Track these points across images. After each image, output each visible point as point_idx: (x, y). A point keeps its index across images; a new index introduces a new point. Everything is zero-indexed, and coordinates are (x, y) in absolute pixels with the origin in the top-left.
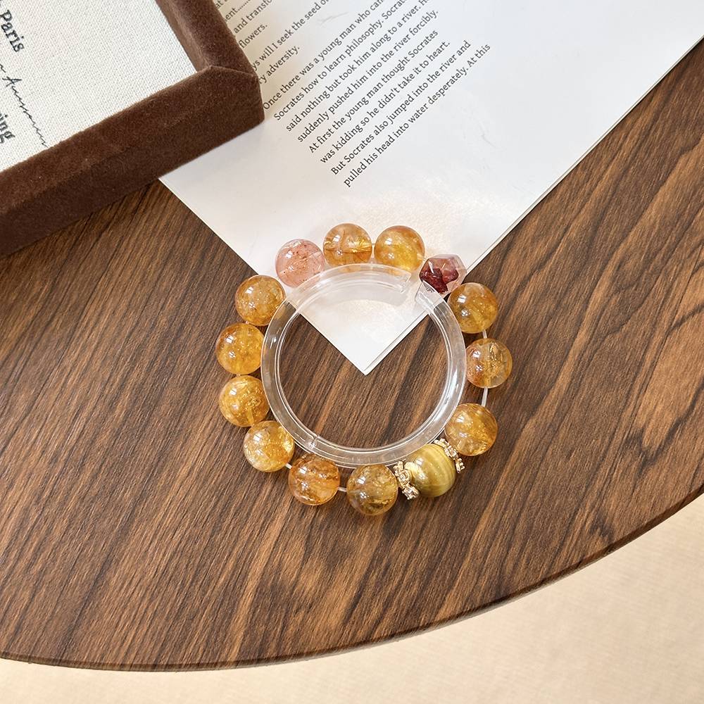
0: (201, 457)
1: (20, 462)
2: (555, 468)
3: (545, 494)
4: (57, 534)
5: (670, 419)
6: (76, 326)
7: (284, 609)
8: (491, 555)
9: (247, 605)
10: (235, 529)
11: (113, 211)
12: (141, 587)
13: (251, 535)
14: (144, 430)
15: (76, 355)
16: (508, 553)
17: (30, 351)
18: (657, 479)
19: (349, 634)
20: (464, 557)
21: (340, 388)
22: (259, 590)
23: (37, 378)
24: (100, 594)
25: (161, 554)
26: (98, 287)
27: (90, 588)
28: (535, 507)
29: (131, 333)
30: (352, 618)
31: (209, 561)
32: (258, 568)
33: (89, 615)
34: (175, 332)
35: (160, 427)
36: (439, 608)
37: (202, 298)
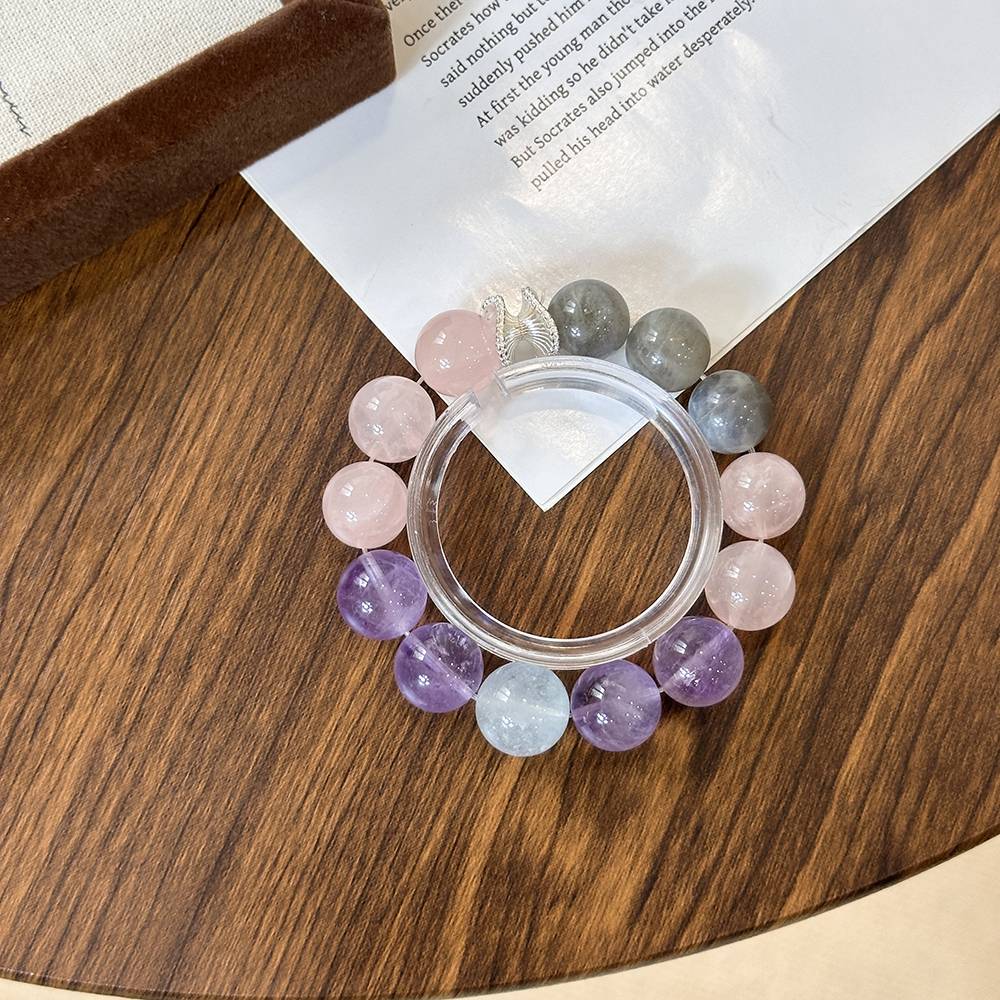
1: (83, 664)
2: (973, 658)
3: (956, 704)
4: (150, 782)
6: (167, 433)
7: (530, 902)
8: (870, 805)
9: (469, 897)
10: (445, 769)
11: (221, 237)
13: (471, 779)
14: (287, 607)
15: (170, 480)
16: (897, 803)
17: (92, 476)
19: (638, 940)
20: (825, 812)
21: (610, 530)
22: (489, 872)
23: (106, 522)
24: (227, 882)
25: (325, 814)
26: (201, 366)
27: (210, 873)
28: (941, 725)
29: (259, 444)
30: (644, 914)
31: (403, 823)
32: (484, 834)
33: (210, 916)
36: (787, 895)
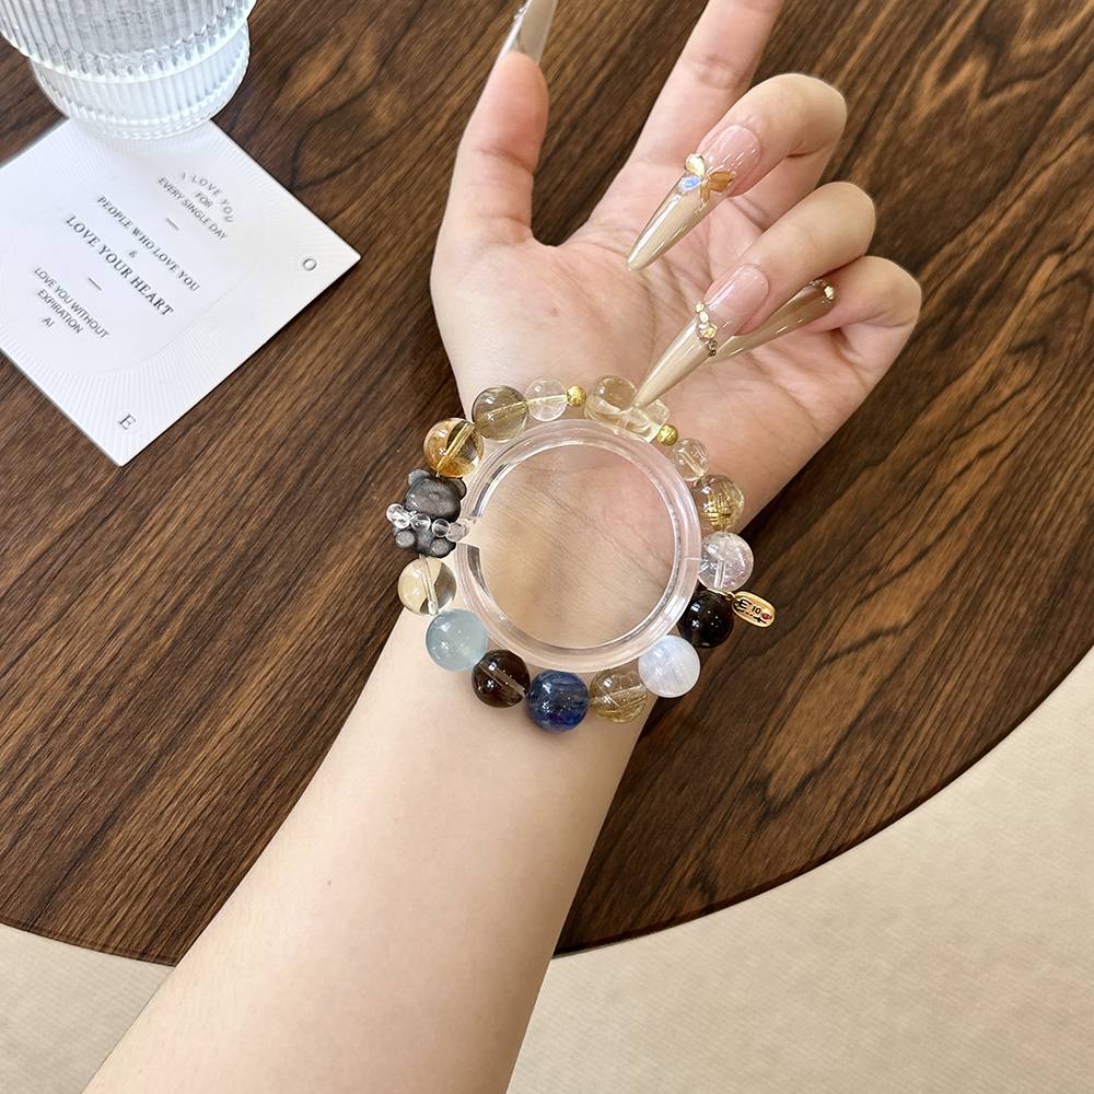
0: (252, 710)
5: (803, 768)
12: (147, 855)
18: (778, 836)
34: (251, 559)
35: (212, 667)
37: (292, 524)
